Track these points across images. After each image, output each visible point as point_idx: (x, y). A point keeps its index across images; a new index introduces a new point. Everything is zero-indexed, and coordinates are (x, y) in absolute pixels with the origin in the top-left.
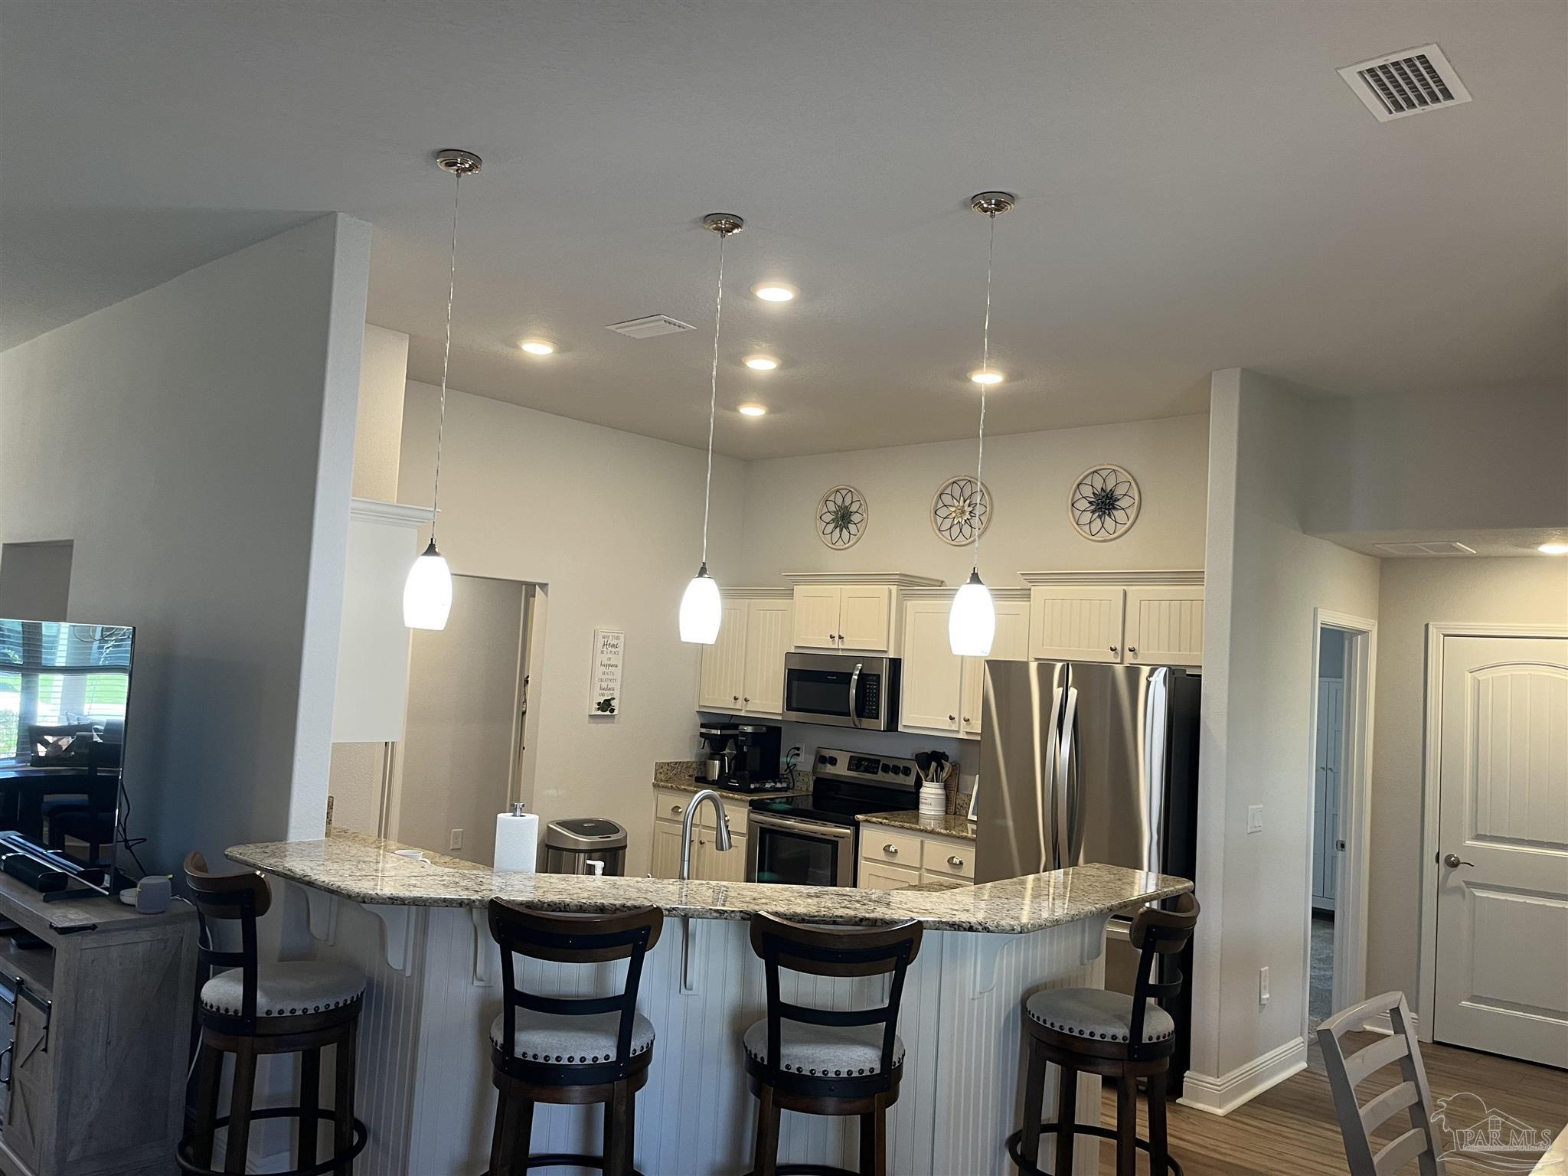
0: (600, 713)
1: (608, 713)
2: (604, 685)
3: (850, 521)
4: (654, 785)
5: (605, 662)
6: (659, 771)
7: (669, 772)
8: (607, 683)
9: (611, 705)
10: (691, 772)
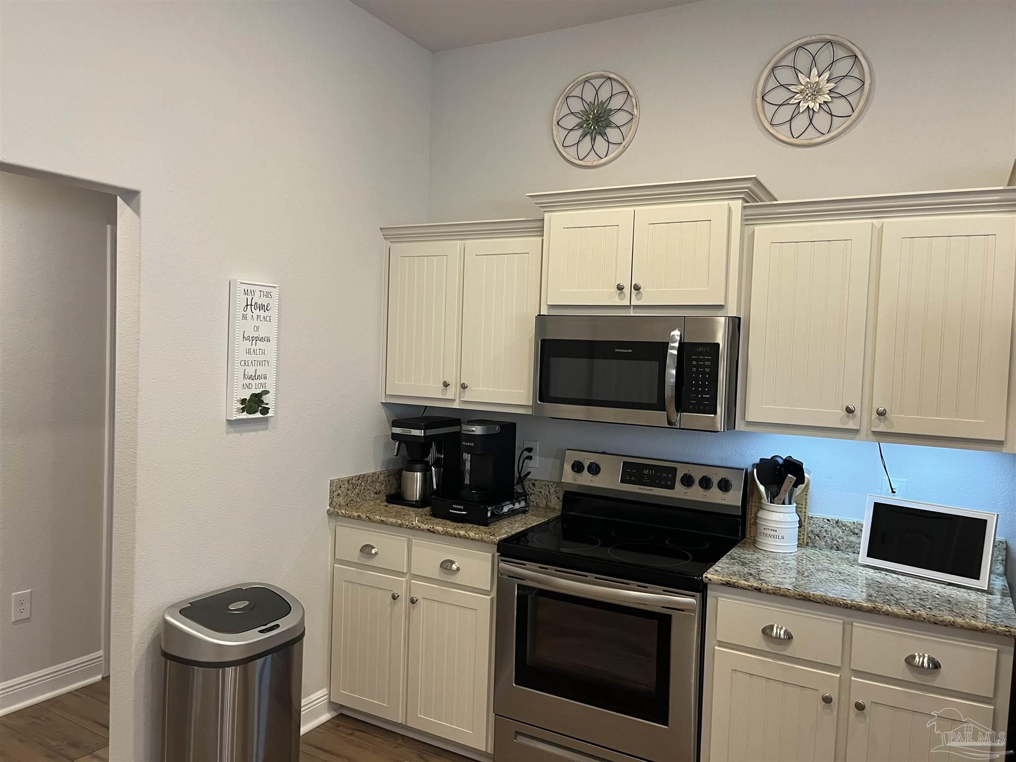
0: (245, 415)
1: (258, 415)
2: (250, 371)
3: (609, 124)
4: (330, 514)
5: (251, 333)
6: (335, 494)
7: (349, 492)
8: (254, 369)
9: (262, 402)
10: (378, 487)
